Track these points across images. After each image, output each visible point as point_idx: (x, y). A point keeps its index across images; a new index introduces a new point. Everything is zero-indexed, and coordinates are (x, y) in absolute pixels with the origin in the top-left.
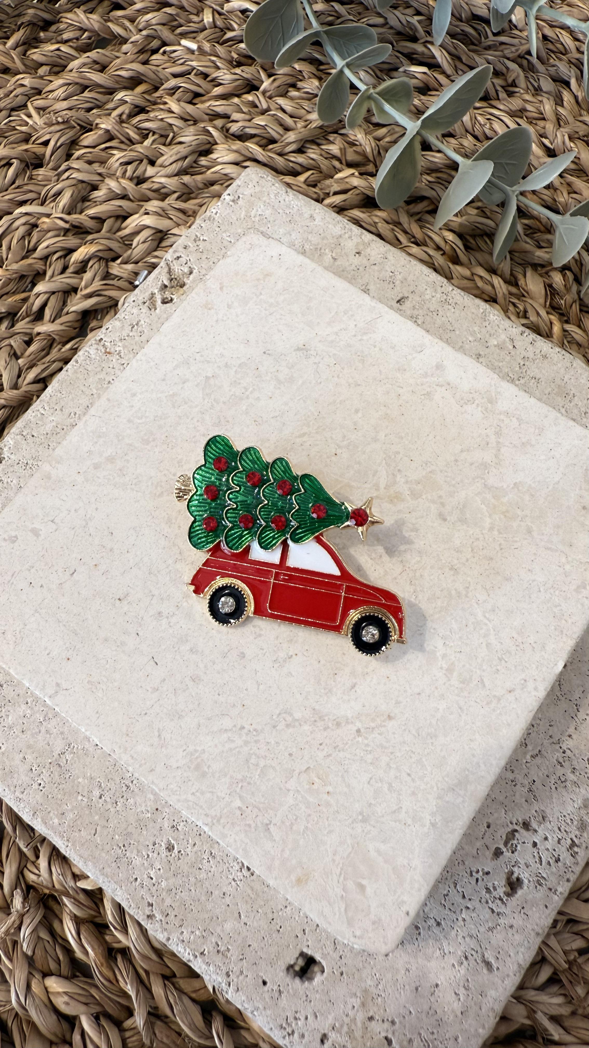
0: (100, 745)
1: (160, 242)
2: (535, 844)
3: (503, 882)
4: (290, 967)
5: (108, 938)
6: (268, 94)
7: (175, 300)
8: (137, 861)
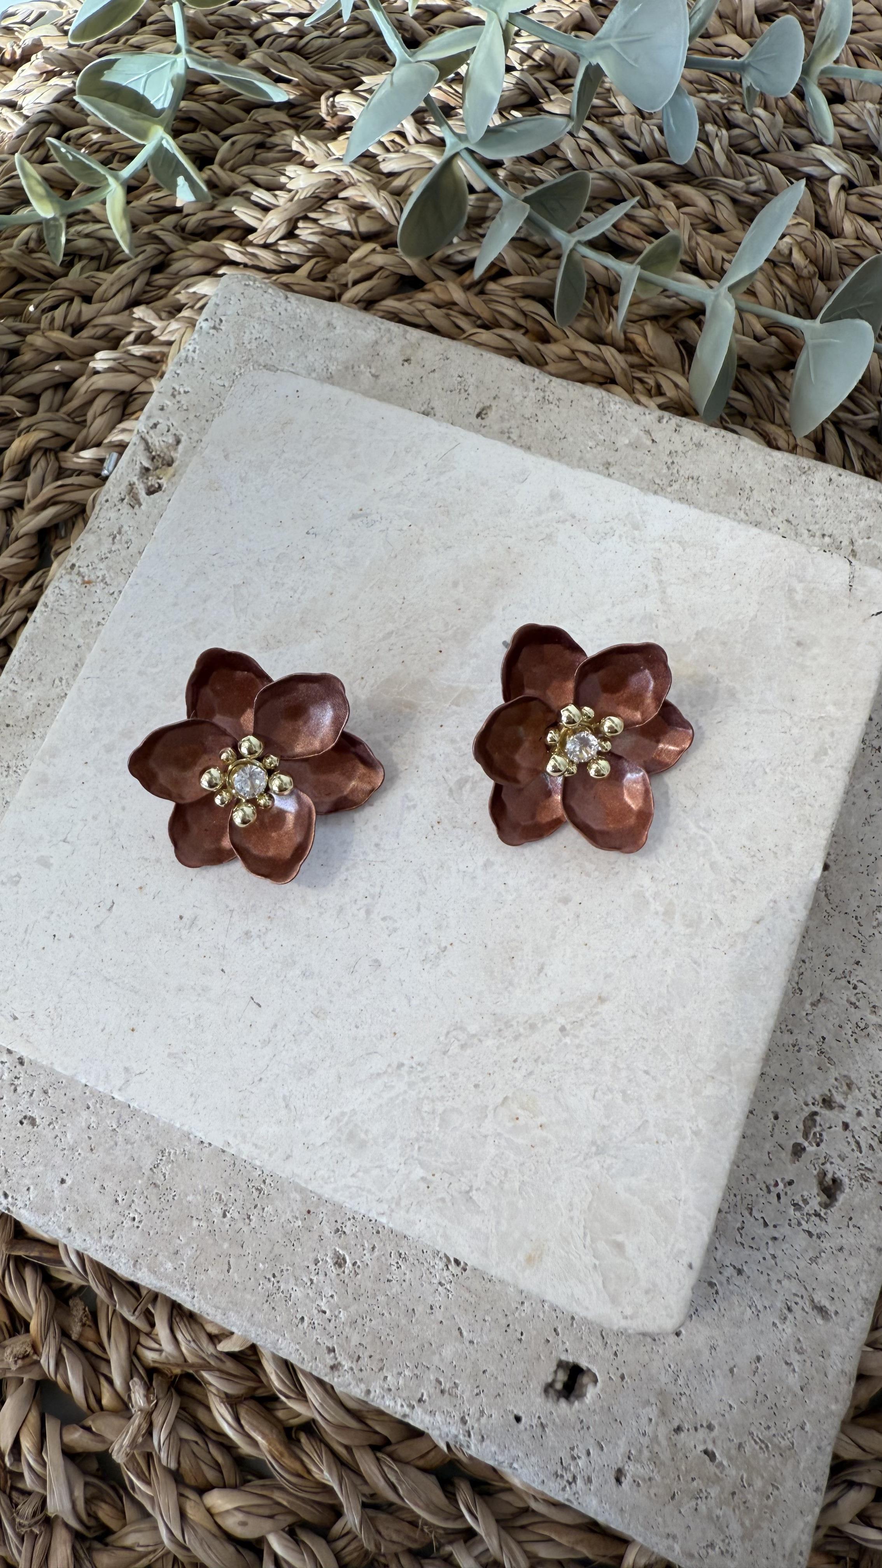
0: (206, 1141)
1: (126, 407)
2: (846, 1126)
3: (815, 1191)
4: (548, 1388)
5: (280, 1414)
6: (228, 165)
7: (165, 486)
8: (298, 1293)
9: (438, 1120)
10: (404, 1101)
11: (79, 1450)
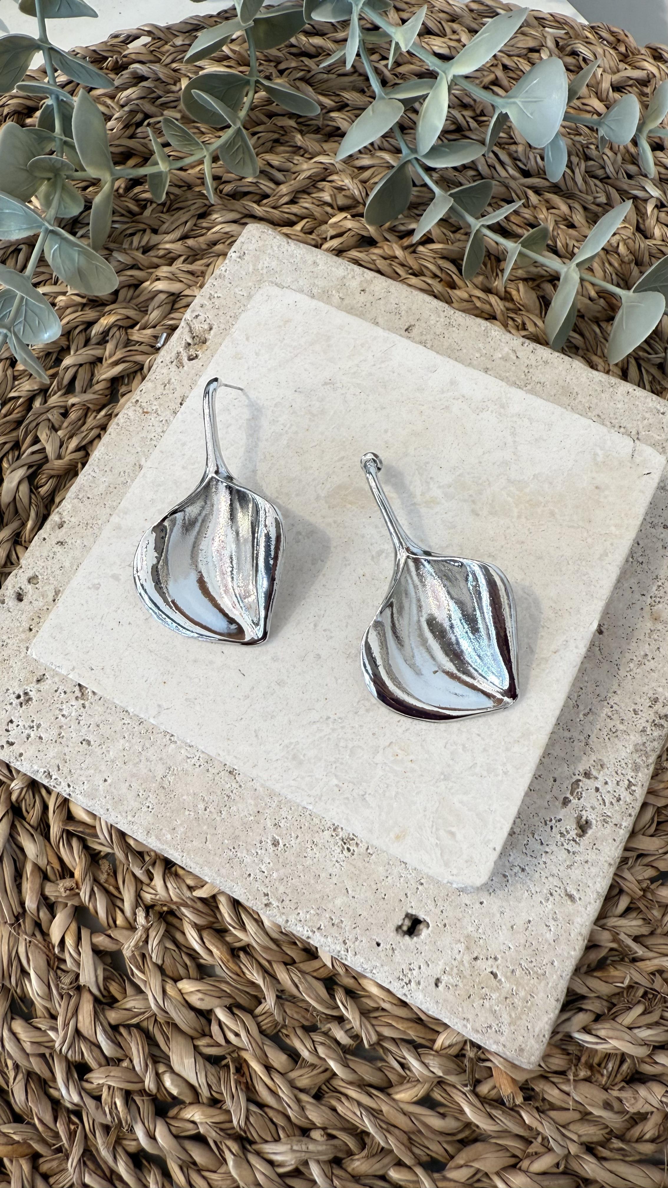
1: (173, 305)
2: (597, 790)
3: (574, 826)
4: (399, 928)
5: (228, 939)
7: (200, 356)
8: (248, 859)
9: (349, 751)
10: (329, 739)
11: (102, 948)
